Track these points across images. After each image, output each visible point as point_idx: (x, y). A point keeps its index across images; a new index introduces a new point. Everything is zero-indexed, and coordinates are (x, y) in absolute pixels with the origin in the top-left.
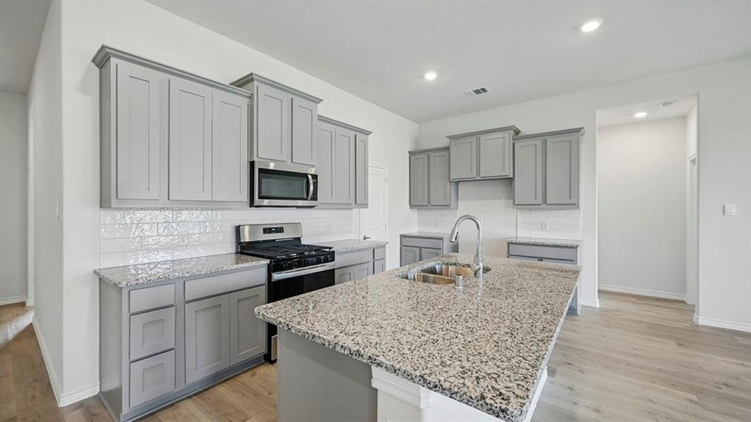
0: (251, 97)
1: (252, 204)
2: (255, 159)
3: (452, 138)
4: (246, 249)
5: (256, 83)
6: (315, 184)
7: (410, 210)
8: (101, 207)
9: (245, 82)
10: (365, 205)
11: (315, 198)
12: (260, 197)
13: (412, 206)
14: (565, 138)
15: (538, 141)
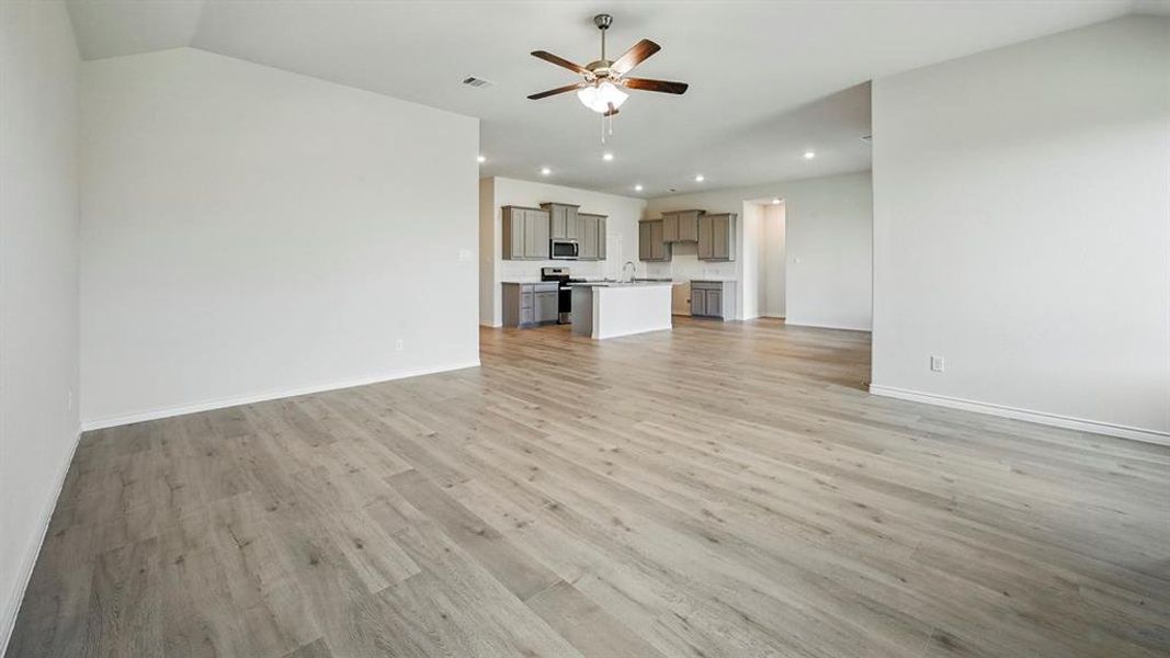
0: (550, 212)
1: (551, 258)
2: (552, 239)
3: (664, 214)
4: (545, 278)
5: (552, 206)
6: (577, 248)
7: (640, 263)
8: (504, 259)
9: (546, 205)
10: (605, 259)
11: (577, 255)
12: (556, 256)
13: (641, 260)
14: (722, 218)
15: (710, 219)
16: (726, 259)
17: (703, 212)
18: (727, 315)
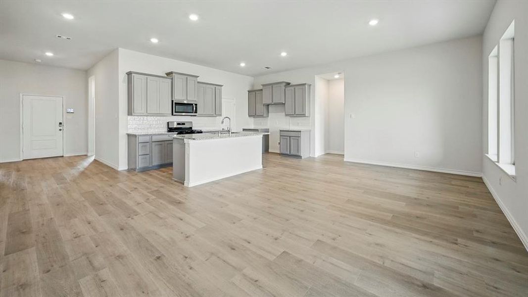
0: (172, 79)
1: (172, 115)
2: (173, 99)
3: (263, 85)
4: (171, 130)
5: (174, 74)
6: (196, 108)
7: (249, 118)
8: (128, 115)
9: (169, 74)
10: (220, 115)
11: (196, 112)
12: (175, 112)
14: (301, 87)
15: (293, 88)
16: (303, 115)
17: (288, 84)
18: (304, 154)
